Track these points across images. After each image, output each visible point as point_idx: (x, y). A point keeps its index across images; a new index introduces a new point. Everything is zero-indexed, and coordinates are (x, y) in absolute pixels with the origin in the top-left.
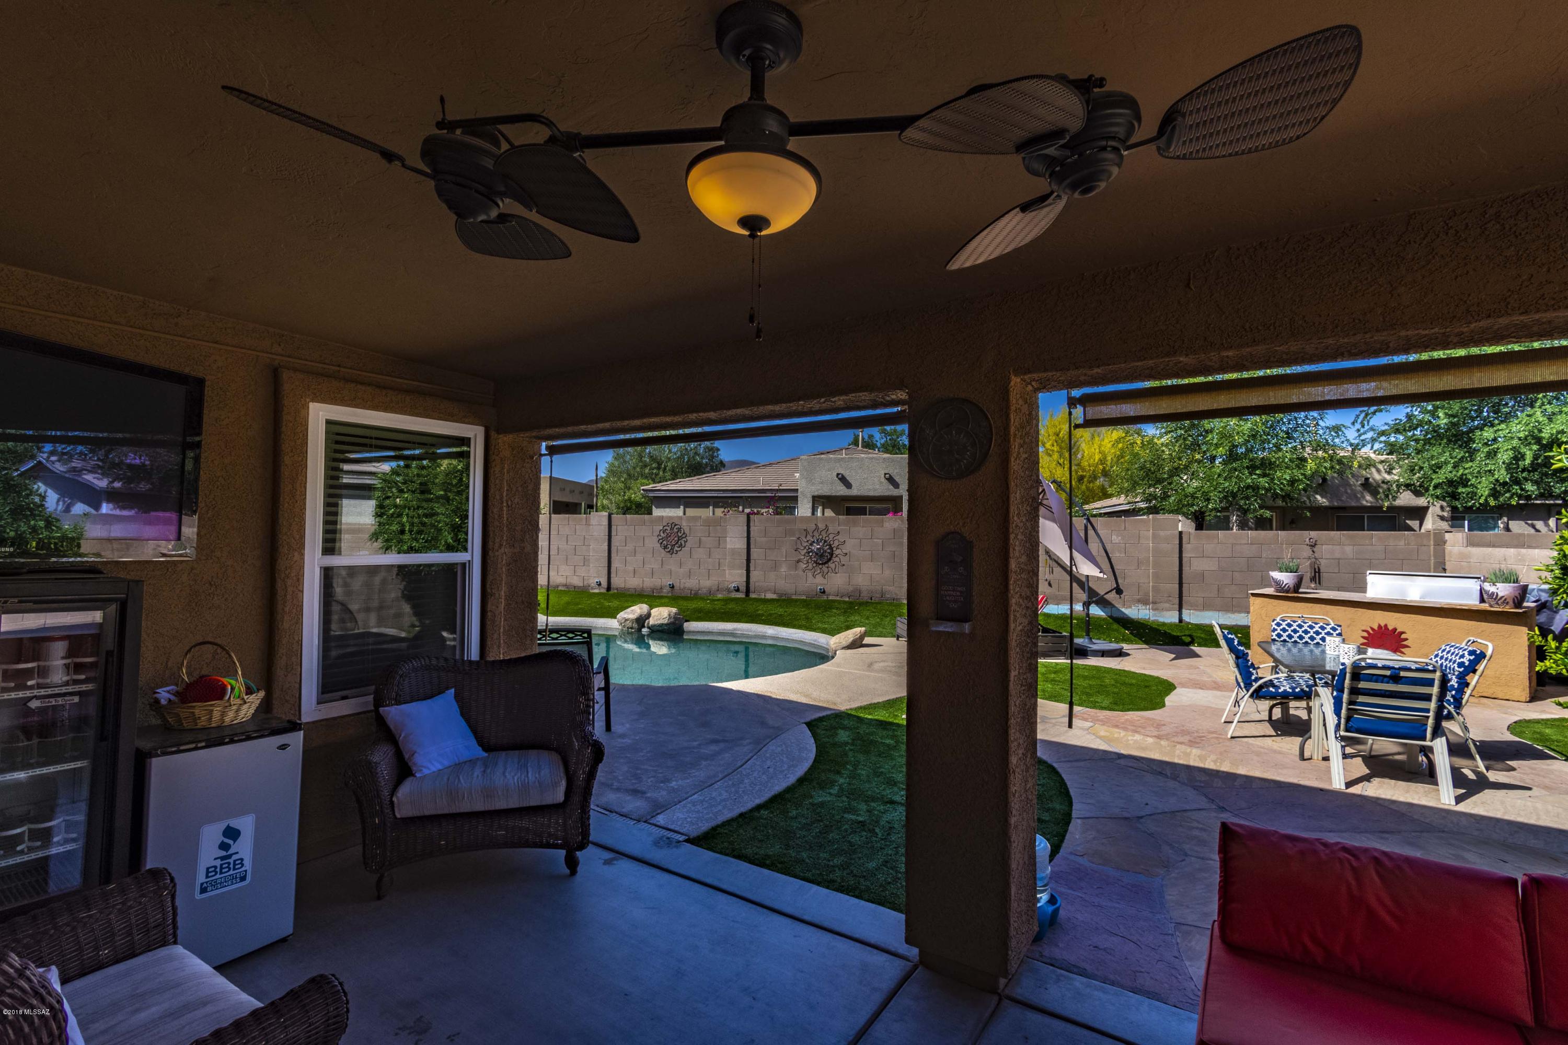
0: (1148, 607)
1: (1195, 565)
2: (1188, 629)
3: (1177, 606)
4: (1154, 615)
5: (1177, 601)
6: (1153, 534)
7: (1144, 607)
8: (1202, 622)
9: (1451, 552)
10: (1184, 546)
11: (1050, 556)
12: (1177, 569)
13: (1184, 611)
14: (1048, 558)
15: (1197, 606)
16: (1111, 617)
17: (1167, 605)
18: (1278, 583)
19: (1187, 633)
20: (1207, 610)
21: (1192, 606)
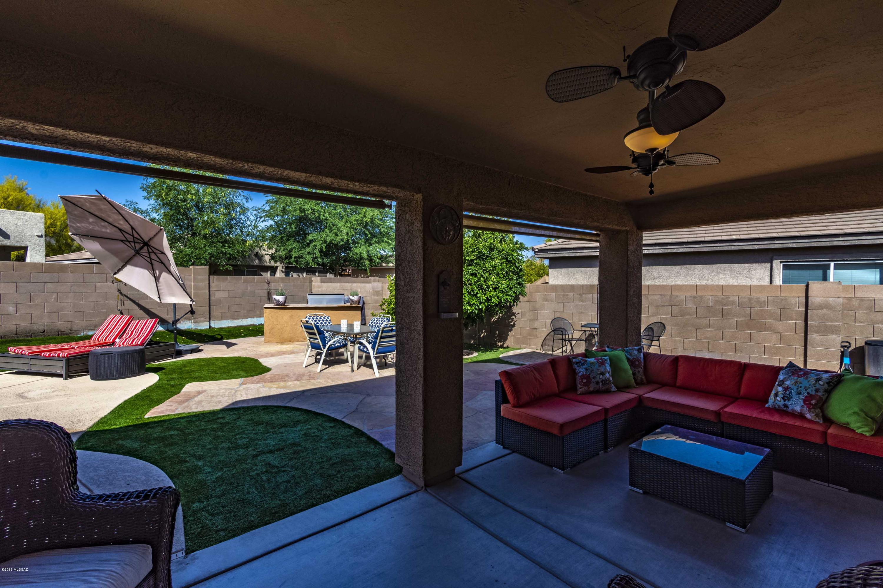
0: (191, 321)
1: (217, 295)
2: (216, 331)
3: (208, 319)
4: (195, 326)
5: (208, 316)
6: (194, 278)
7: (188, 322)
8: (221, 326)
9: (314, 285)
10: (211, 284)
11: (121, 293)
12: (208, 298)
13: (211, 321)
14: (120, 294)
15: (218, 318)
16: (168, 330)
17: (202, 319)
18: (277, 301)
19: (217, 333)
20: (223, 320)
21: (215, 318)
